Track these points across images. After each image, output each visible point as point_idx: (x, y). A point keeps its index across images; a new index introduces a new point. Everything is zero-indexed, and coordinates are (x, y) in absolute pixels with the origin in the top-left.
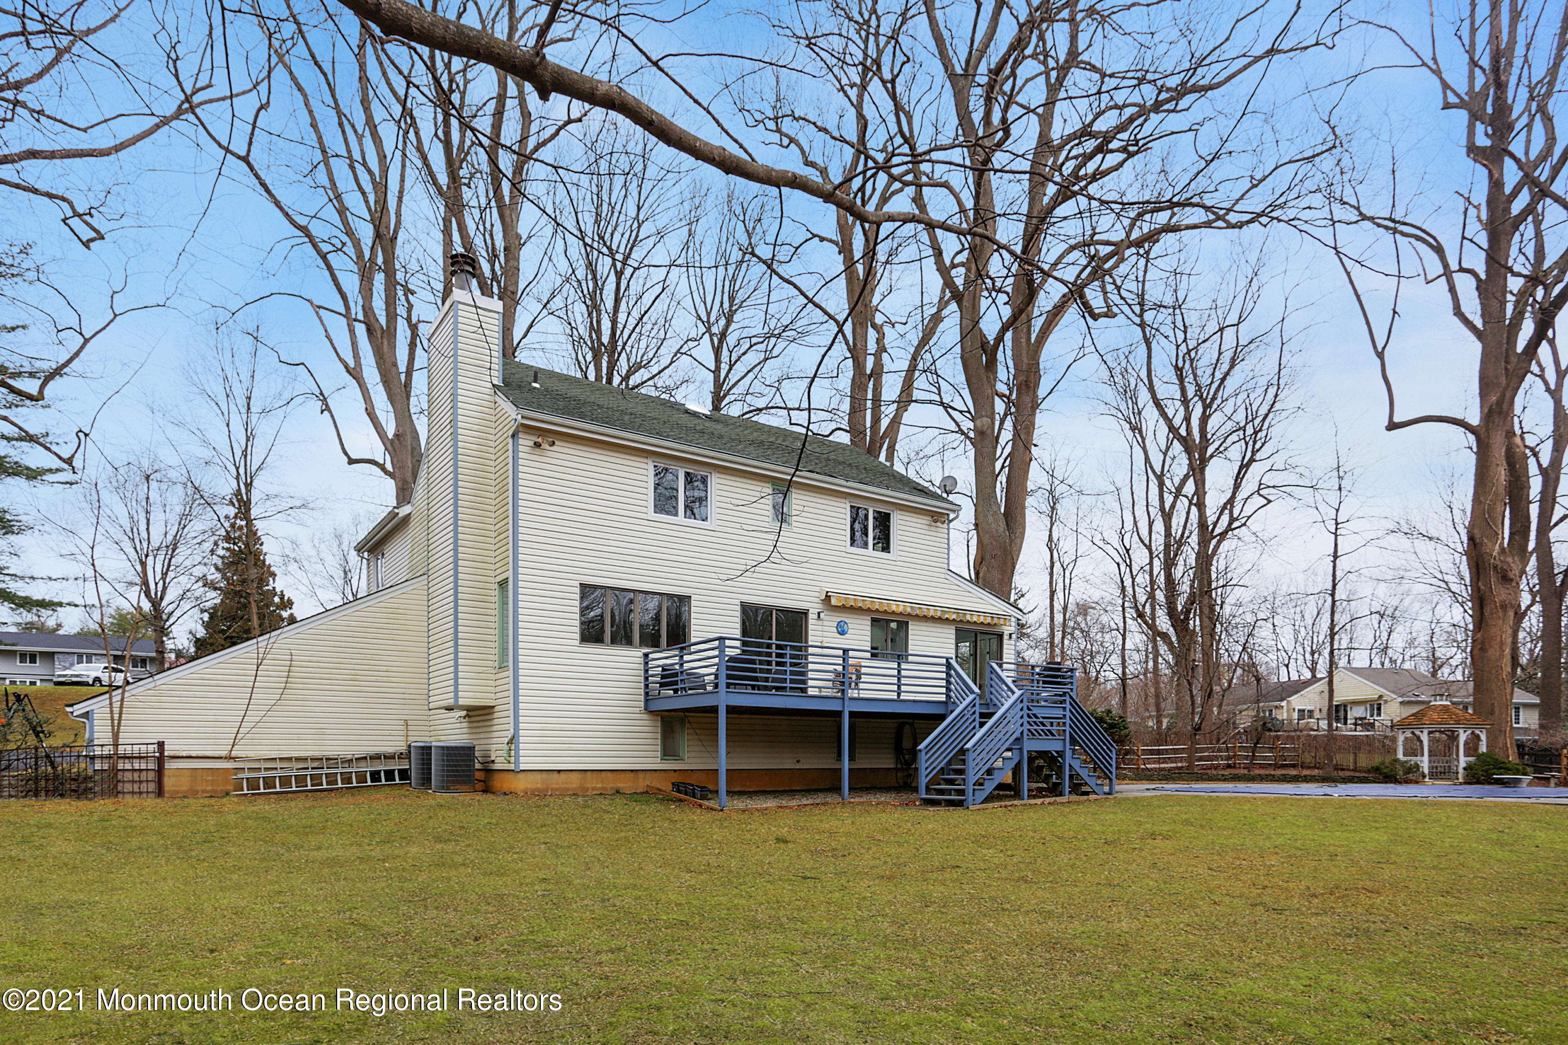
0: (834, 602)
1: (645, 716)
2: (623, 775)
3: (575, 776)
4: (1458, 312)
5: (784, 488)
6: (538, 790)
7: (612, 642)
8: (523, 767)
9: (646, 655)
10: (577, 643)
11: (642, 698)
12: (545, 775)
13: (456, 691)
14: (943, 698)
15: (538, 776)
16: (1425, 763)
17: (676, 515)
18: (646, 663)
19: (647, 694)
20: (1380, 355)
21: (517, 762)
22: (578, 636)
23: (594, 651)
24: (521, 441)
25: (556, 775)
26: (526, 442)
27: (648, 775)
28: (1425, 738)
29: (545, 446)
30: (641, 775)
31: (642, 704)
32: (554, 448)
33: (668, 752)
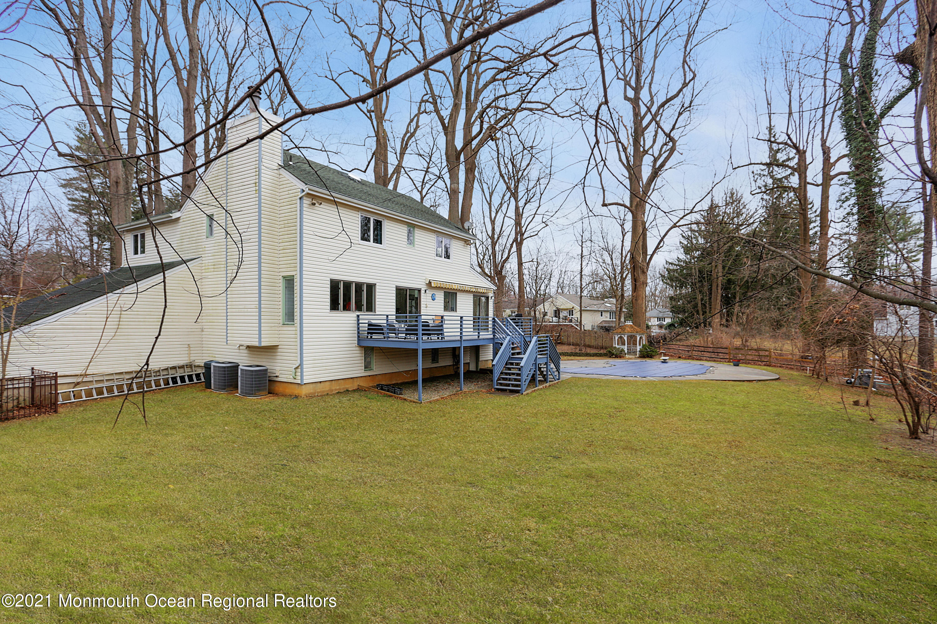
0: (433, 285)
1: (357, 348)
2: (347, 381)
3: (328, 383)
4: (621, 160)
5: (412, 227)
6: (311, 393)
7: (344, 310)
8: (305, 382)
9: (358, 316)
10: (329, 311)
11: (356, 339)
12: (314, 385)
13: (260, 338)
14: (492, 336)
15: (311, 386)
16: (625, 348)
17: (369, 241)
18: (358, 320)
19: (359, 337)
20: (600, 175)
21: (302, 379)
22: (329, 308)
23: (335, 314)
24: (304, 201)
25: (319, 384)
26: (307, 201)
27: (359, 379)
28: (626, 338)
29: (317, 205)
30: (355, 380)
31: (356, 342)
32: (321, 206)
33: (367, 367)
